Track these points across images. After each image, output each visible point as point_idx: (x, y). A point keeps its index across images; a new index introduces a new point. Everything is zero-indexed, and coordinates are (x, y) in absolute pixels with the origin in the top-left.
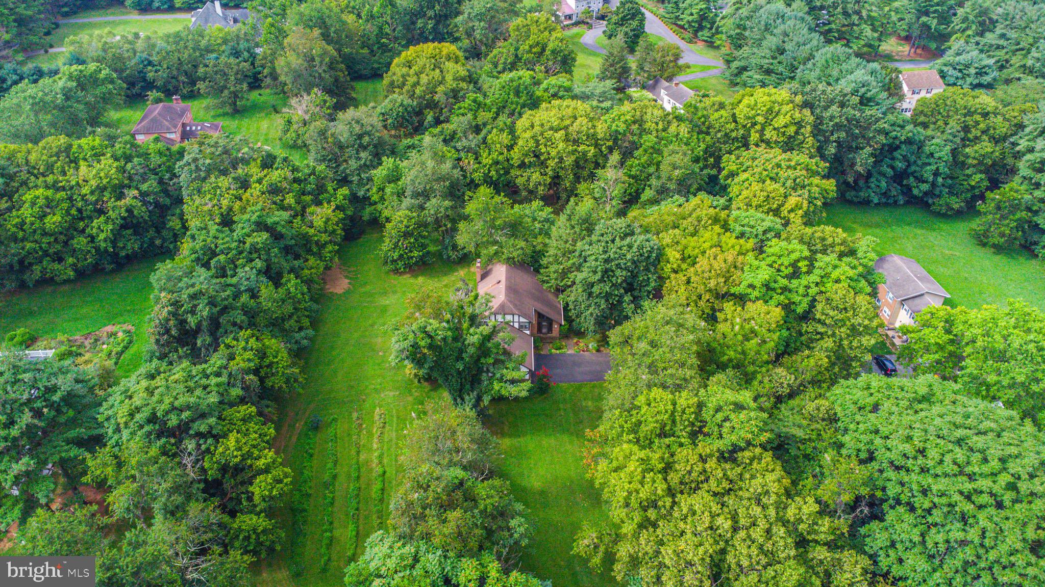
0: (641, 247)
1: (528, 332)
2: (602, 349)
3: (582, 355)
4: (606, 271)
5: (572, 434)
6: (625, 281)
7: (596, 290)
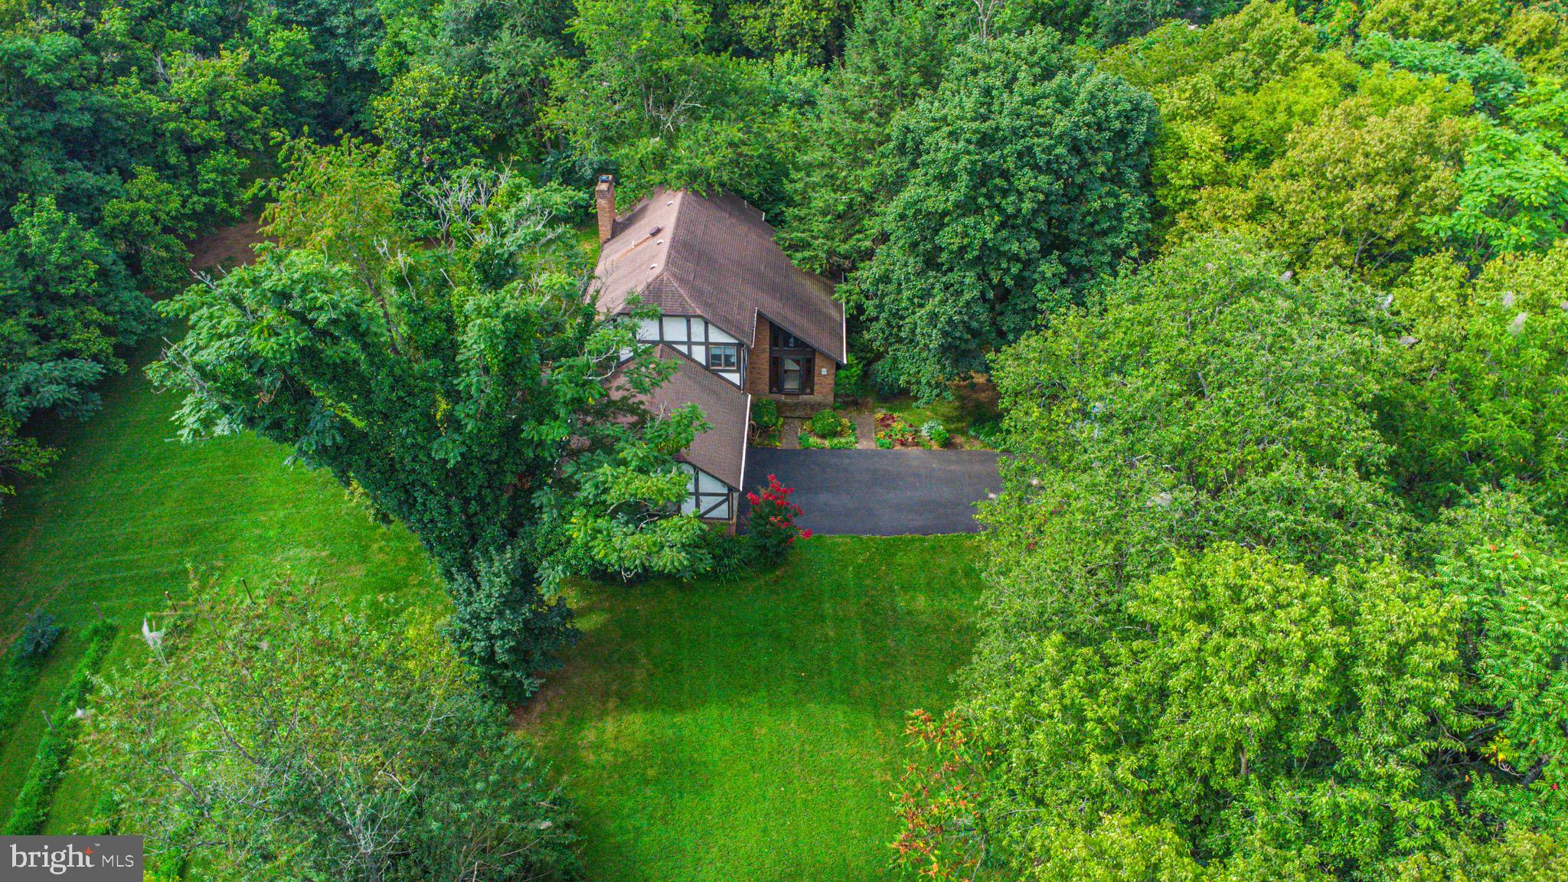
0: (1098, 101)
1: (735, 378)
2: (959, 439)
3: (899, 455)
4: (982, 176)
5: (855, 703)
6: (1042, 207)
7: (948, 238)
